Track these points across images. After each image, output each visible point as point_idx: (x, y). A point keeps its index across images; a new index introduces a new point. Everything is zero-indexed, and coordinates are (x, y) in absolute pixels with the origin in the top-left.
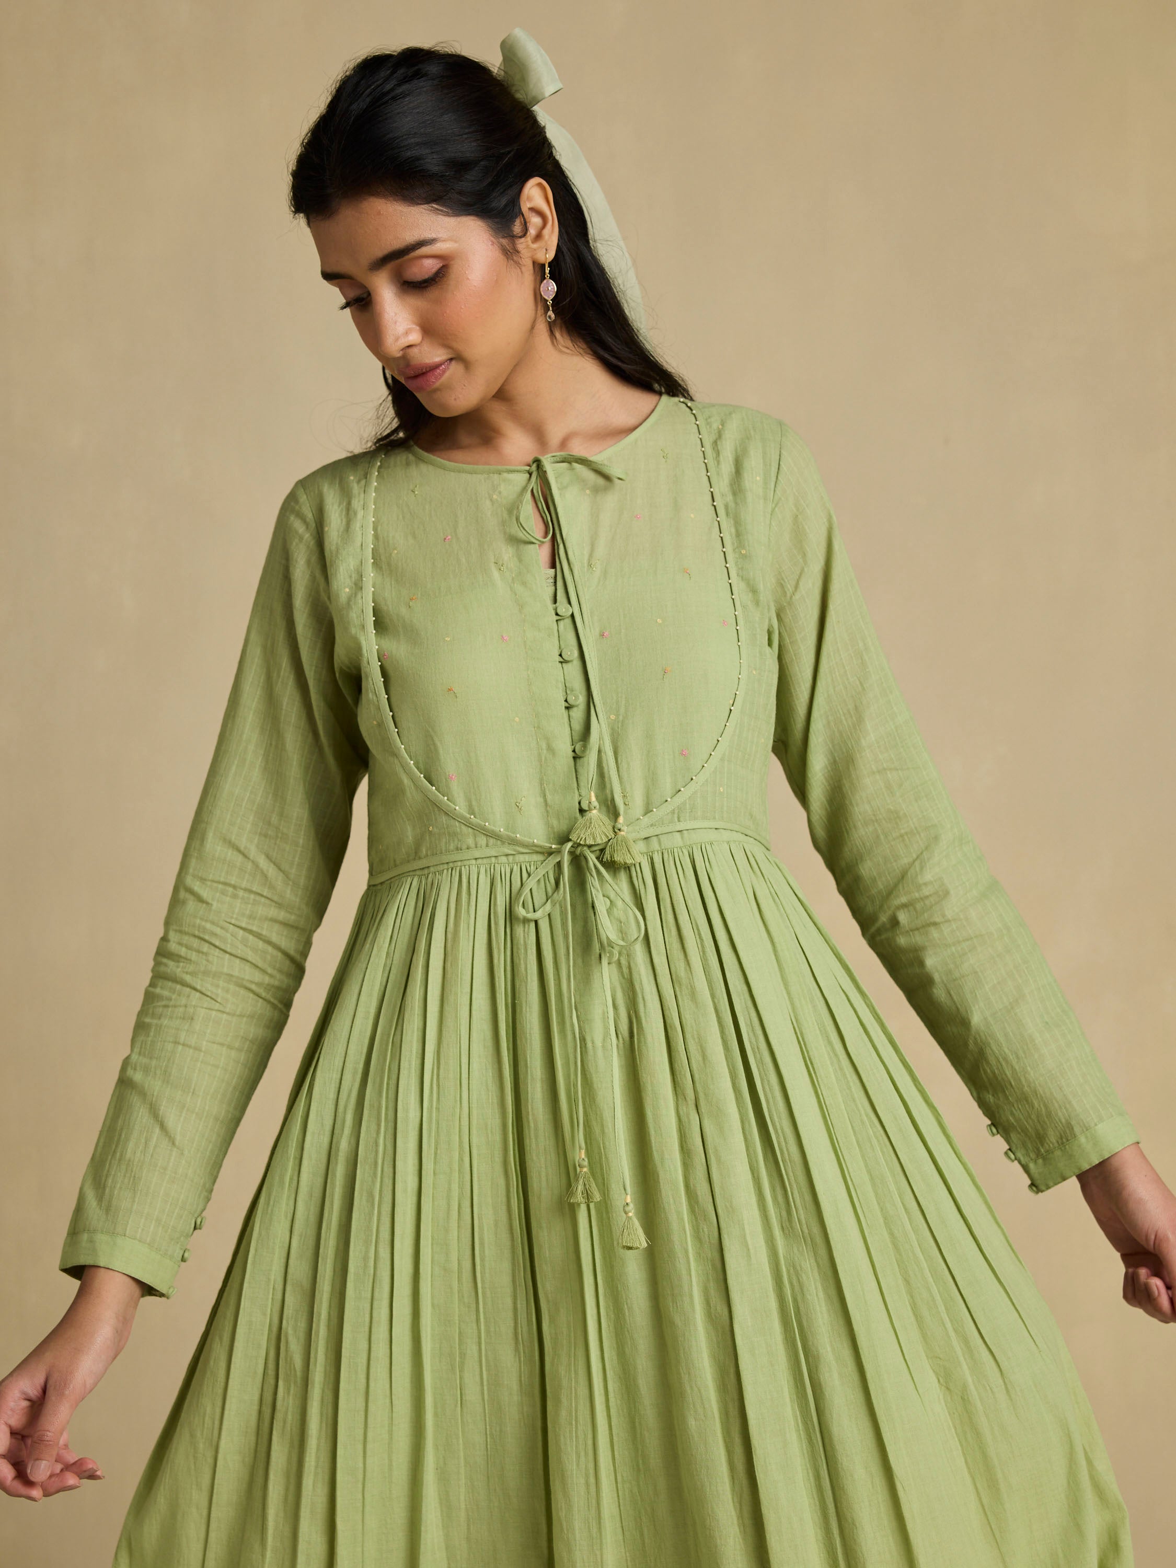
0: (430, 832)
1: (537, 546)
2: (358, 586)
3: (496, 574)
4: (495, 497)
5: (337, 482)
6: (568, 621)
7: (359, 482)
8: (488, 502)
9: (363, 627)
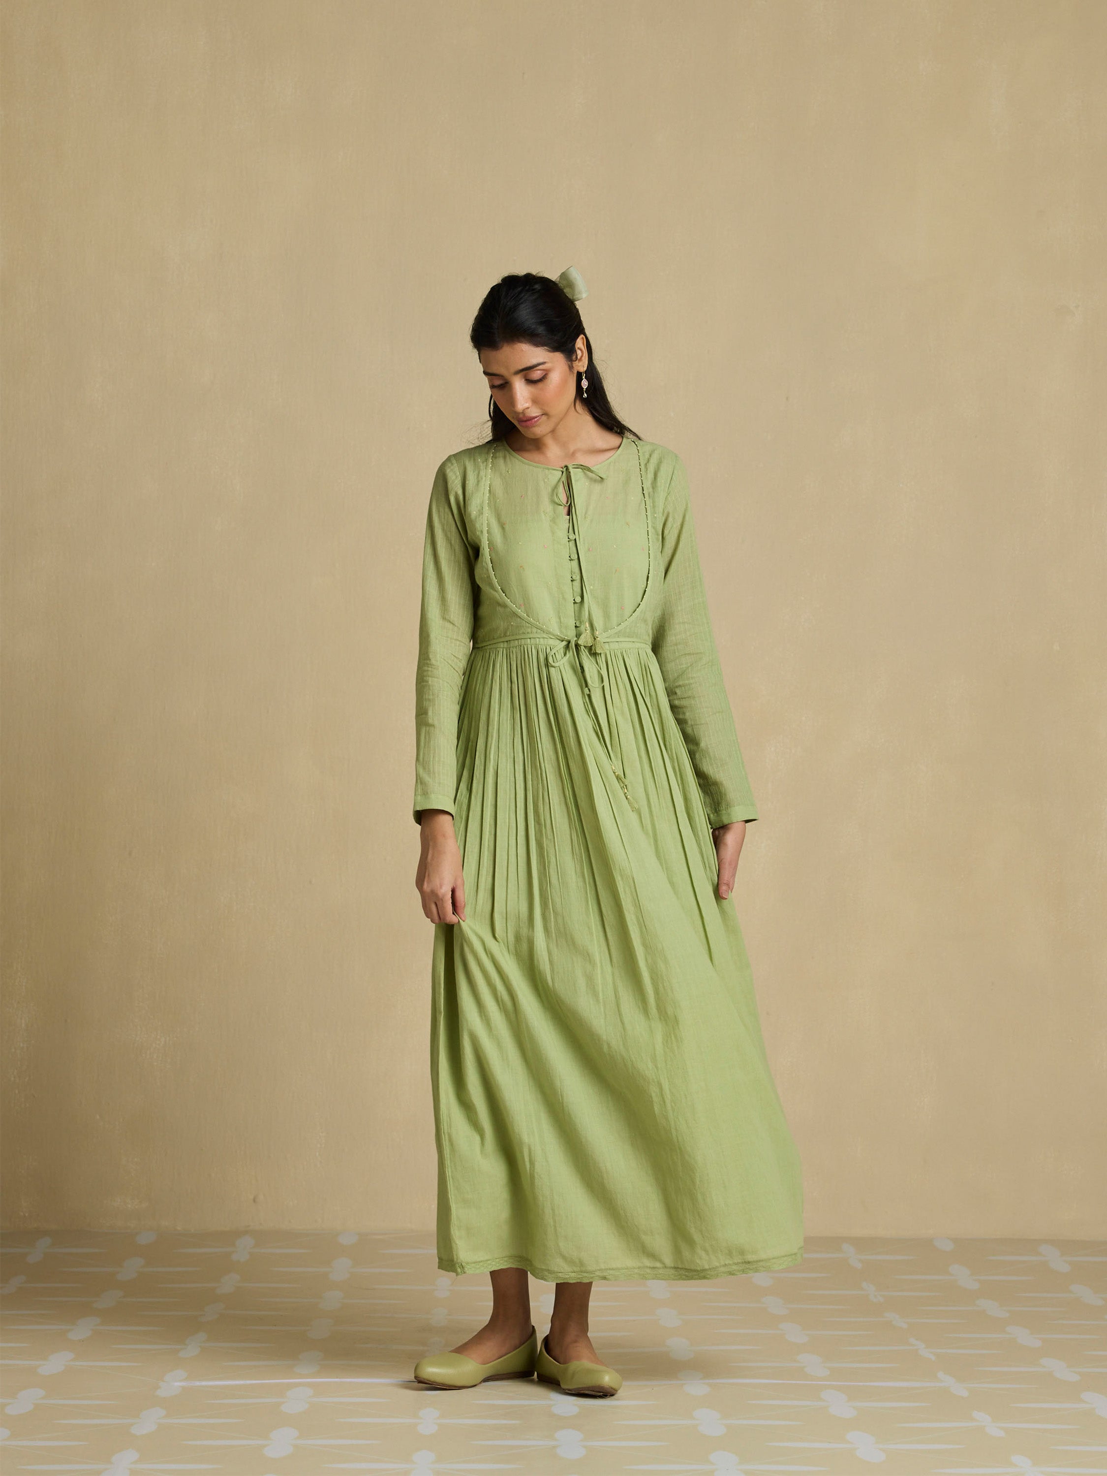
0: (512, 625)
1: (563, 507)
2: (481, 512)
3: (543, 515)
4: (546, 480)
5: (472, 460)
6: (573, 542)
7: (483, 462)
8: (543, 482)
9: (482, 532)
